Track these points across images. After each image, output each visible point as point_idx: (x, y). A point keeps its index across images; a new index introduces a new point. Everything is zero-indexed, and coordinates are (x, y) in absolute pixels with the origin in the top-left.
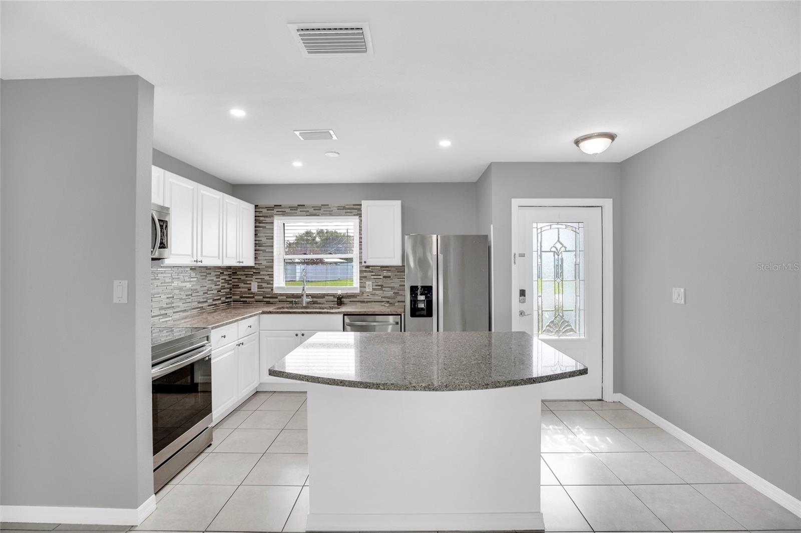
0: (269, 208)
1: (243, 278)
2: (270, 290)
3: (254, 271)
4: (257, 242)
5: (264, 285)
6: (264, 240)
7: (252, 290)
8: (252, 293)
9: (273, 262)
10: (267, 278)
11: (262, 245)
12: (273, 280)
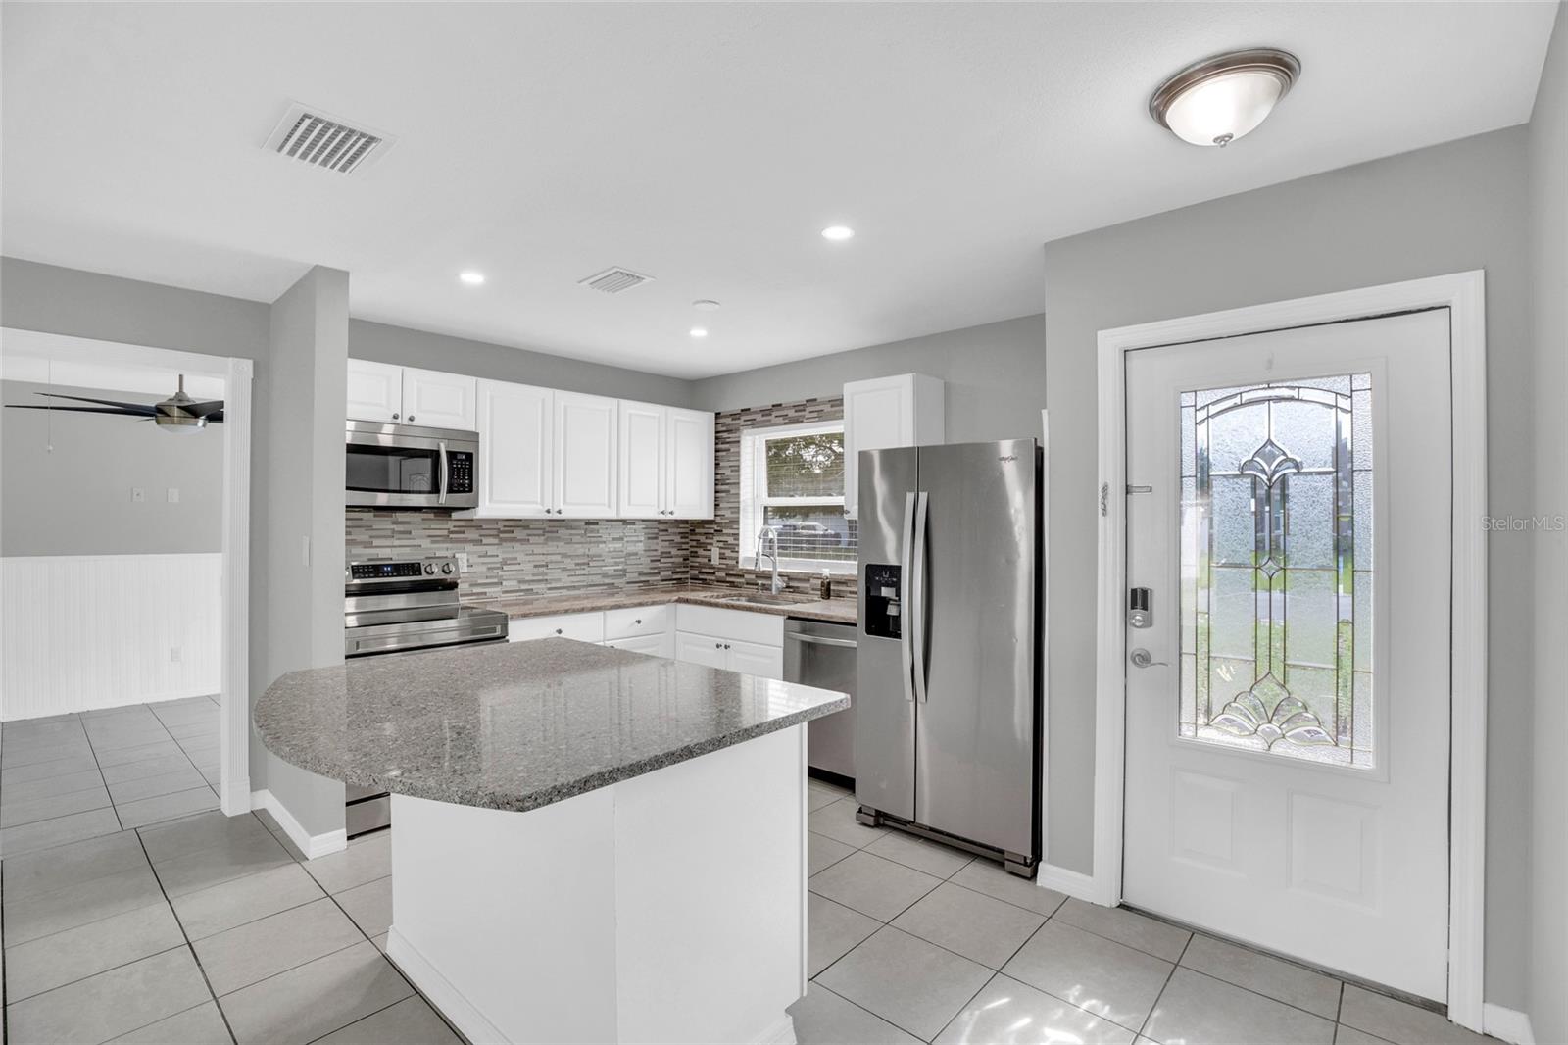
0: (735, 416)
1: (702, 539)
2: (734, 562)
3: (716, 528)
4: (719, 477)
5: (728, 553)
6: (728, 472)
7: (713, 562)
8: (713, 567)
9: (738, 512)
10: (731, 540)
11: (724, 484)
12: (738, 545)
